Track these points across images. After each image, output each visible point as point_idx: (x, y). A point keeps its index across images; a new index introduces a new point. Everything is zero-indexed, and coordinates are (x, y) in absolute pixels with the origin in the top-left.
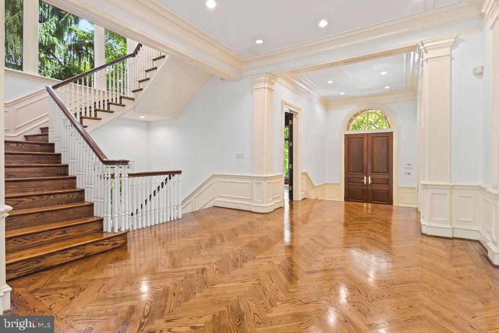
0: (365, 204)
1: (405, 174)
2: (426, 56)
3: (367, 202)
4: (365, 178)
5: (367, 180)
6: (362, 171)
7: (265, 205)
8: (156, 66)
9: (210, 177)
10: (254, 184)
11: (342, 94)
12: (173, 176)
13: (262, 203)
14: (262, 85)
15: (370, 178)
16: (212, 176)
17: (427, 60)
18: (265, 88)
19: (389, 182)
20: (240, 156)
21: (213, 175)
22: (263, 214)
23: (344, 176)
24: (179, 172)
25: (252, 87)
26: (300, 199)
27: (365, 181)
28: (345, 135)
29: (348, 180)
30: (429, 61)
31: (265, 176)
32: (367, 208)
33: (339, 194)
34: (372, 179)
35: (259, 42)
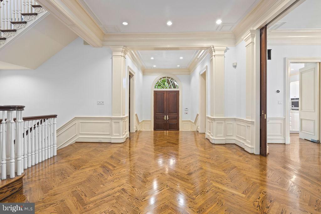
0: (165, 131)
1: (185, 114)
2: (214, 54)
3: (166, 130)
4: (165, 116)
5: (166, 117)
6: (163, 113)
7: (121, 137)
8: (26, 21)
9: (73, 119)
10: (113, 123)
11: (155, 66)
12: (47, 119)
13: (120, 136)
14: (120, 54)
15: (168, 116)
16: (74, 119)
17: (215, 56)
18: (122, 56)
19: (177, 118)
20: (101, 103)
21: (76, 117)
22: (121, 143)
23: (153, 116)
24: (55, 116)
25: (112, 54)
26: (135, 132)
27: (165, 118)
28: (154, 91)
29: (156, 118)
30: (216, 56)
31: (121, 117)
32: (166, 133)
33: (150, 127)
34: (169, 117)
35: (125, 24)
